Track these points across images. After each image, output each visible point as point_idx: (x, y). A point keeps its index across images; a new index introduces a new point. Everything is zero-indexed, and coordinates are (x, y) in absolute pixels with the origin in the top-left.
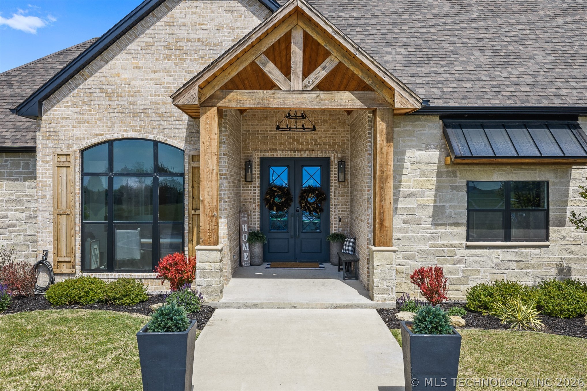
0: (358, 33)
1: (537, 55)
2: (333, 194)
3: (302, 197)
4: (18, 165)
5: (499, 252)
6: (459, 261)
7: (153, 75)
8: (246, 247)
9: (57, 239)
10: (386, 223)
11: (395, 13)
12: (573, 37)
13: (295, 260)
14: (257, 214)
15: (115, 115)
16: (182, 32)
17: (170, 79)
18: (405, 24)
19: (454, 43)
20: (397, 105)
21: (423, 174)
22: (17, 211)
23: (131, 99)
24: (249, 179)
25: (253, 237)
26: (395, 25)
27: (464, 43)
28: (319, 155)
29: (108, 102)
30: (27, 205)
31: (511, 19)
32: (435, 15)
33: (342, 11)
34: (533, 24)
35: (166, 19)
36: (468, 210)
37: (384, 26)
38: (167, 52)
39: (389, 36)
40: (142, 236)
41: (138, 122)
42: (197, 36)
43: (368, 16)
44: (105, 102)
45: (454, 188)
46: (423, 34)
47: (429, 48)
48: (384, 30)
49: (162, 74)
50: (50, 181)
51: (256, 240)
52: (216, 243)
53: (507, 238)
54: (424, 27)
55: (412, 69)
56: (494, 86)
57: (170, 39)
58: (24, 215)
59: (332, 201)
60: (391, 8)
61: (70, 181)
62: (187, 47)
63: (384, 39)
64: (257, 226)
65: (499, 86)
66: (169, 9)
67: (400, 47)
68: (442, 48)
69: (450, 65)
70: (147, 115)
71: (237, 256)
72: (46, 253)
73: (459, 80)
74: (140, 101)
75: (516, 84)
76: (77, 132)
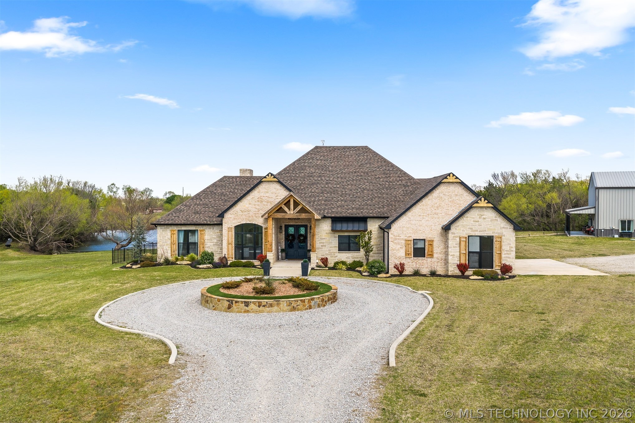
0: (315, 187)
1: (365, 196)
2: (308, 237)
3: (299, 238)
4: (211, 229)
5: (347, 254)
6: (336, 257)
7: (254, 206)
8: (280, 254)
9: (228, 251)
10: (314, 247)
11: (329, 177)
12: (381, 188)
13: (296, 258)
14: (284, 243)
16: (262, 194)
17: (259, 207)
18: (330, 183)
19: (343, 191)
20: (315, 218)
22: (210, 242)
23: (248, 213)
24: (281, 232)
25: (282, 251)
26: (327, 184)
27: (346, 191)
28: (304, 224)
29: (242, 214)
31: (366, 180)
32: (342, 178)
33: (311, 176)
34: (371, 182)
35: (258, 190)
36: (339, 243)
37: (323, 184)
38: (258, 200)
39: (323, 189)
40: (250, 250)
41: (250, 219)
42: (266, 195)
43: (319, 179)
45: (335, 237)
46: (334, 188)
47: (334, 194)
48: (323, 186)
49: (257, 206)
50: (226, 235)
51: (283, 252)
52: (272, 252)
53: (349, 250)
54: (336, 184)
55: (326, 203)
56: (346, 209)
57: (259, 196)
58: (212, 244)
59: (308, 239)
60: (328, 175)
61: (232, 235)
62: (263, 198)
63: (322, 190)
64: (284, 247)
65: (348, 209)
66: (258, 188)
67: (326, 194)
68: (338, 194)
69: (338, 201)
70: (253, 217)
71: (277, 257)
72: (225, 254)
73: (338, 207)
74: (251, 213)
75: (353, 208)
76: (234, 222)
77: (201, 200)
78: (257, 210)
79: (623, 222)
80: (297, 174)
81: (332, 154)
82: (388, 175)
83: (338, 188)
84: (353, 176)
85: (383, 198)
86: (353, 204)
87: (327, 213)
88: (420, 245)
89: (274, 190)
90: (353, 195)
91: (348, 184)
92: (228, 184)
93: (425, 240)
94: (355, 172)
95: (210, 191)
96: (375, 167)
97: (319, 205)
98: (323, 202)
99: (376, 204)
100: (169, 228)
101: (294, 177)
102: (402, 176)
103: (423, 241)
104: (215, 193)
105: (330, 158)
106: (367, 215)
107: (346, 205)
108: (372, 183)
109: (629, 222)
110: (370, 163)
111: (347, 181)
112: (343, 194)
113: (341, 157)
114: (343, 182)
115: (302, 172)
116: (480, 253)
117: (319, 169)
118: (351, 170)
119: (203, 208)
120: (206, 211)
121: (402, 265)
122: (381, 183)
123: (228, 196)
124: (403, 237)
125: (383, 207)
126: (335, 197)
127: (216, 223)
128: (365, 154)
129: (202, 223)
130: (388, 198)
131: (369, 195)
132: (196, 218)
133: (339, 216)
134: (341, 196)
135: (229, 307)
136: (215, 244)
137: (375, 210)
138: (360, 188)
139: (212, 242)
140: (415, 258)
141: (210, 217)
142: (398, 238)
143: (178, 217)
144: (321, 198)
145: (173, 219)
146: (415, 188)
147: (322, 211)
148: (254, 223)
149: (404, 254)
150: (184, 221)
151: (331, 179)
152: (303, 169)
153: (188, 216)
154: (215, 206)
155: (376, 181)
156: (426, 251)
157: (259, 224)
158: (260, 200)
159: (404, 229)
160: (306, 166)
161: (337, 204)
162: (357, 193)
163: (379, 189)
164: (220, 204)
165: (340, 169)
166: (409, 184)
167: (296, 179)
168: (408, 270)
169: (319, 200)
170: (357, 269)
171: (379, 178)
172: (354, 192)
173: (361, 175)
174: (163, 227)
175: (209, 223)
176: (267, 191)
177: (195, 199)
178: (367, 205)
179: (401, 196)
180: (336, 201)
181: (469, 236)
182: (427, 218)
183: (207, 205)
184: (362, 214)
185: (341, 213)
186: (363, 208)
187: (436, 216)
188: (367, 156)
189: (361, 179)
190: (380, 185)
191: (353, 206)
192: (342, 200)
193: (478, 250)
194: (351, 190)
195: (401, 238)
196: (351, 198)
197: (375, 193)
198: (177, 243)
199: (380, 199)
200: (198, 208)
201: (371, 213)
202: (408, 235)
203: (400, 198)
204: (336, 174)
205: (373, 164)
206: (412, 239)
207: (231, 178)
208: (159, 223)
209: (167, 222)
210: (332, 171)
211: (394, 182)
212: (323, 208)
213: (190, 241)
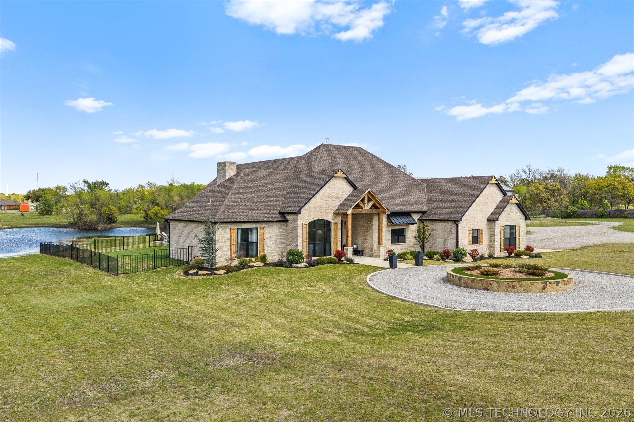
1: (397, 194)
4: (270, 226)
5: (397, 246)
7: (325, 202)
9: (303, 248)
15: (317, 213)
16: (331, 190)
17: (329, 203)
22: (269, 241)
27: (381, 189)
29: (315, 209)
30: (272, 239)
31: (385, 178)
34: (391, 181)
36: (391, 236)
38: (328, 195)
40: (321, 246)
41: (322, 215)
42: (335, 191)
44: (314, 209)
45: (389, 231)
49: (327, 201)
50: (301, 232)
53: (398, 242)
56: (395, 205)
57: (329, 192)
58: (271, 242)
61: (307, 232)
62: (333, 194)
66: (329, 183)
70: (324, 213)
74: (322, 209)
75: (398, 204)
76: (308, 218)
78: (327, 206)
81: (340, 152)
84: (374, 175)
85: (410, 195)
86: (396, 201)
88: (475, 234)
89: (341, 186)
91: (377, 182)
93: (477, 230)
94: (373, 171)
96: (383, 168)
99: (410, 201)
100: (228, 227)
103: (477, 231)
104: (250, 188)
105: (343, 157)
107: (392, 201)
110: (376, 163)
111: (374, 179)
113: (350, 156)
116: (510, 239)
118: (368, 169)
119: (253, 203)
120: (258, 207)
121: (475, 251)
123: (265, 191)
124: (467, 228)
125: (417, 203)
127: (277, 219)
128: (365, 154)
129: (265, 220)
130: (413, 195)
132: (254, 215)
133: (395, 211)
135: (544, 288)
136: (274, 242)
137: (414, 206)
138: (387, 186)
139: (271, 241)
140: (473, 245)
141: (266, 213)
142: (464, 229)
145: (232, 217)
148: (325, 219)
149: (467, 243)
150: (245, 218)
153: (245, 213)
154: (263, 202)
156: (479, 239)
157: (329, 220)
158: (330, 195)
159: (468, 221)
162: (389, 190)
163: (401, 187)
165: (359, 168)
166: (416, 183)
171: (392, 177)
172: (387, 190)
173: (379, 174)
174: (222, 226)
175: (271, 220)
176: (335, 187)
178: (405, 201)
181: (505, 226)
182: (479, 212)
184: (408, 210)
185: (394, 208)
186: (405, 204)
187: (484, 210)
188: (368, 156)
189: (382, 177)
190: (398, 183)
193: (509, 237)
197: (401, 191)
198: (236, 243)
199: (408, 196)
200: (248, 204)
201: (414, 209)
202: (470, 227)
203: (420, 195)
204: (360, 172)
205: (378, 164)
206: (471, 229)
209: (229, 220)
210: (355, 169)
211: (405, 182)
213: (250, 240)
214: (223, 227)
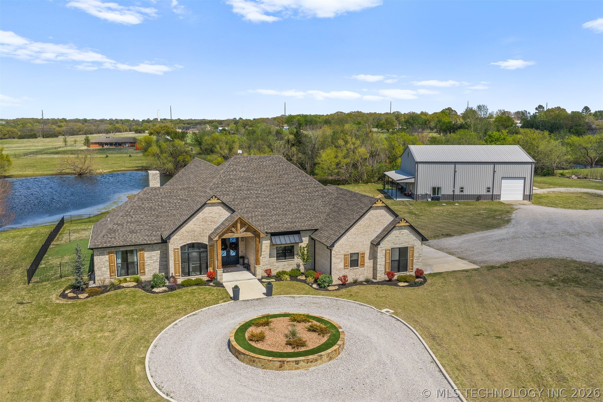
0: (247, 202)
1: (293, 209)
2: (240, 244)
3: (231, 246)
4: (150, 247)
5: (283, 262)
6: (275, 265)
7: (199, 226)
9: (175, 269)
10: (259, 260)
11: (256, 190)
13: (229, 264)
16: (206, 215)
17: (204, 227)
18: (259, 196)
19: (273, 205)
20: (261, 236)
21: (266, 246)
22: (150, 260)
23: (193, 233)
26: (257, 197)
27: (276, 205)
29: (187, 234)
30: (153, 259)
31: (289, 191)
32: (268, 191)
33: (241, 190)
35: (202, 212)
36: (277, 253)
37: (254, 198)
38: (202, 220)
41: (195, 238)
42: (210, 216)
43: (249, 193)
45: (273, 249)
46: (265, 201)
47: (267, 208)
48: (254, 200)
49: (201, 226)
50: (173, 255)
52: (222, 268)
53: (285, 259)
54: (265, 198)
56: (282, 224)
57: (203, 217)
58: (152, 261)
59: (240, 247)
60: (255, 188)
61: (179, 255)
62: (207, 218)
63: (254, 204)
66: (203, 210)
67: (259, 208)
68: (270, 208)
69: (272, 216)
70: (198, 236)
72: (172, 273)
73: (274, 221)
74: (196, 233)
75: (287, 222)
76: (180, 242)
77: (132, 217)
78: (202, 230)
79: (434, 189)
80: (226, 188)
81: (251, 164)
82: (306, 186)
83: (268, 201)
84: (277, 188)
85: (309, 210)
86: (286, 218)
87: (267, 229)
88: (354, 258)
89: (218, 211)
90: (283, 209)
91: (276, 197)
92: (153, 196)
93: (358, 253)
94: (278, 184)
95: (138, 206)
96: (293, 178)
97: (258, 221)
98: (260, 217)
99: (305, 217)
100: (106, 250)
101: (225, 191)
102: (317, 187)
103: (357, 255)
104: (143, 208)
105: (251, 170)
106: (300, 228)
107: (281, 219)
108: (295, 195)
109: (438, 188)
110: (287, 174)
111: (274, 193)
112: (274, 208)
113: (260, 168)
114: (270, 195)
115: (231, 186)
116: (399, 261)
117: (245, 182)
118: (273, 182)
119: (138, 225)
120: (141, 229)
121: (345, 277)
122: (302, 195)
123: (158, 210)
124: (342, 252)
125: (311, 219)
126: (268, 212)
127: (156, 242)
128: (280, 163)
129: (143, 243)
130: (312, 210)
131: (296, 208)
132: (134, 239)
133: (278, 231)
134: (273, 210)
135: (281, 367)
136: (155, 261)
137: (306, 223)
138: (286, 201)
139: (152, 260)
140: (352, 268)
141: (147, 235)
142: (339, 253)
143: (115, 238)
144: (256, 214)
145: (109, 241)
146: (331, 198)
147: (262, 228)
148: (199, 242)
149: (343, 266)
150: (123, 242)
151: (259, 192)
152: (230, 183)
153: (125, 237)
154: (149, 223)
155: (298, 192)
156: (359, 262)
157: (204, 243)
158: (205, 220)
159: (344, 246)
160: (231, 179)
161: (273, 218)
162: (286, 206)
163: (303, 201)
164: (153, 220)
165: (263, 181)
166: (325, 194)
167: (228, 194)
168: (350, 280)
169: (256, 216)
170: (299, 277)
171: (299, 189)
172: (283, 206)
173: (284, 187)
175: (149, 242)
176: (211, 212)
177: (125, 216)
178: (298, 217)
179: (322, 207)
180: (270, 216)
181: (392, 248)
182: (360, 236)
183: (140, 222)
184: (296, 228)
185: (279, 228)
186: (295, 222)
187: (367, 233)
188: (282, 166)
189: (285, 191)
190: (302, 196)
191: (287, 220)
192: (275, 215)
193: (398, 259)
194: (280, 203)
195: (341, 253)
196: (282, 211)
197: (300, 205)
198: (116, 264)
199: (306, 211)
200: (133, 227)
201: (303, 226)
202: (346, 251)
203: (321, 209)
204: (262, 186)
205: (290, 175)
206: (349, 253)
207: (154, 190)
208: (97, 247)
209: (104, 245)
210: (257, 184)
211: (313, 193)
212: (261, 223)
213: (129, 261)
214: (101, 251)
